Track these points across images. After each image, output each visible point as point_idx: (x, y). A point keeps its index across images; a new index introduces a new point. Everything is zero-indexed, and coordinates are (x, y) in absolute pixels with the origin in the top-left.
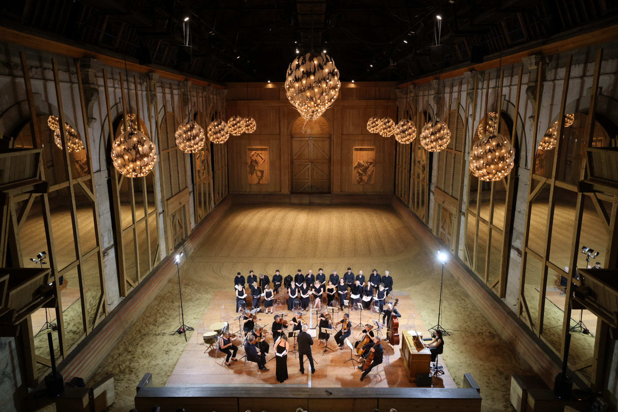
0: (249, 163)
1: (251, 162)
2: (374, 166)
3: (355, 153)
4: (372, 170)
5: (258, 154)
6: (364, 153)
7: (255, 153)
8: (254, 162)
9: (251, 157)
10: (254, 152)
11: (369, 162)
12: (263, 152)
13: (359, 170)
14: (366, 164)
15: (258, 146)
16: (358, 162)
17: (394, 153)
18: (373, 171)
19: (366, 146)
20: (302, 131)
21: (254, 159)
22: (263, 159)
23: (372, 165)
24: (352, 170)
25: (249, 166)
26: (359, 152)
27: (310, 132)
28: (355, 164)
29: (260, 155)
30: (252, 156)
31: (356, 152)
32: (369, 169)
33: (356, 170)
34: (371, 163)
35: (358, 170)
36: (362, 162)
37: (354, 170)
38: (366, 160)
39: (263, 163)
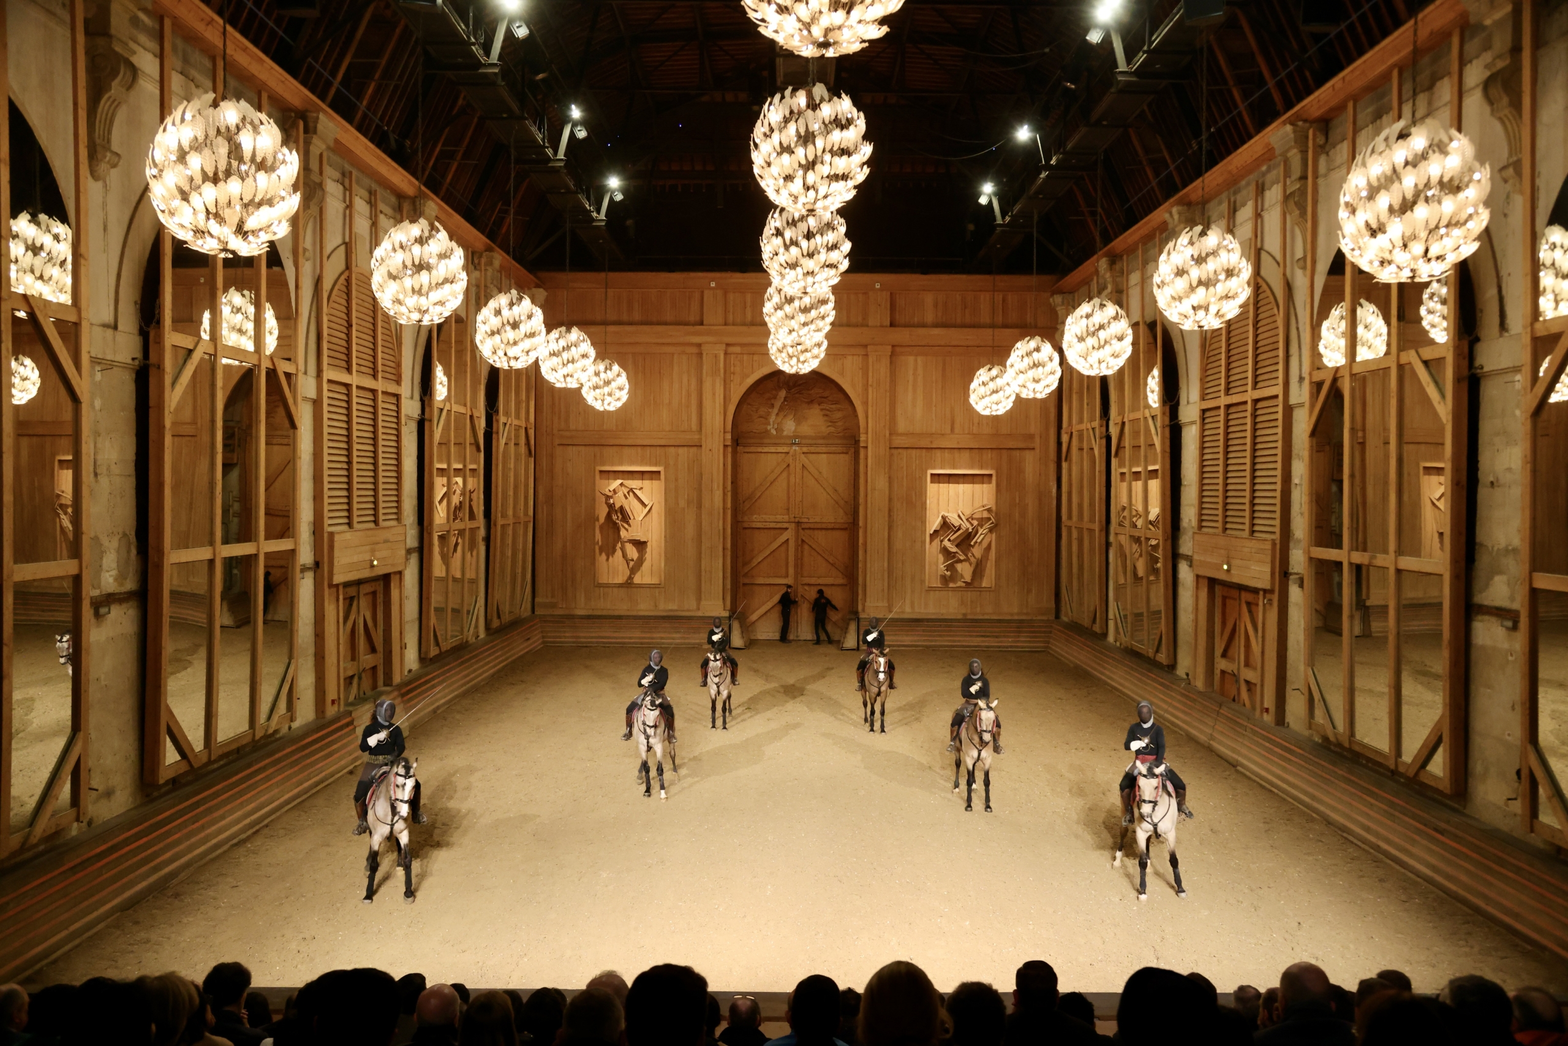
0: (602, 519)
1: (609, 516)
2: (991, 530)
3: (932, 489)
4: (985, 544)
5: (631, 490)
6: (961, 492)
7: (621, 484)
8: (616, 512)
9: (608, 497)
10: (619, 481)
11: (977, 519)
12: (647, 484)
13: (946, 543)
14: (968, 525)
15: (632, 463)
16: (944, 518)
17: (1054, 490)
18: (990, 545)
19: (965, 468)
20: (769, 428)
21: (617, 506)
22: (644, 505)
23: (987, 525)
24: (924, 542)
25: (601, 527)
26: (943, 487)
27: (793, 428)
28: (934, 524)
29: (638, 492)
30: (610, 494)
31: (935, 486)
32: (978, 538)
33: (937, 542)
34: (982, 521)
35: (942, 541)
36: (954, 519)
37: (931, 541)
38: (968, 512)
39: (647, 519)
